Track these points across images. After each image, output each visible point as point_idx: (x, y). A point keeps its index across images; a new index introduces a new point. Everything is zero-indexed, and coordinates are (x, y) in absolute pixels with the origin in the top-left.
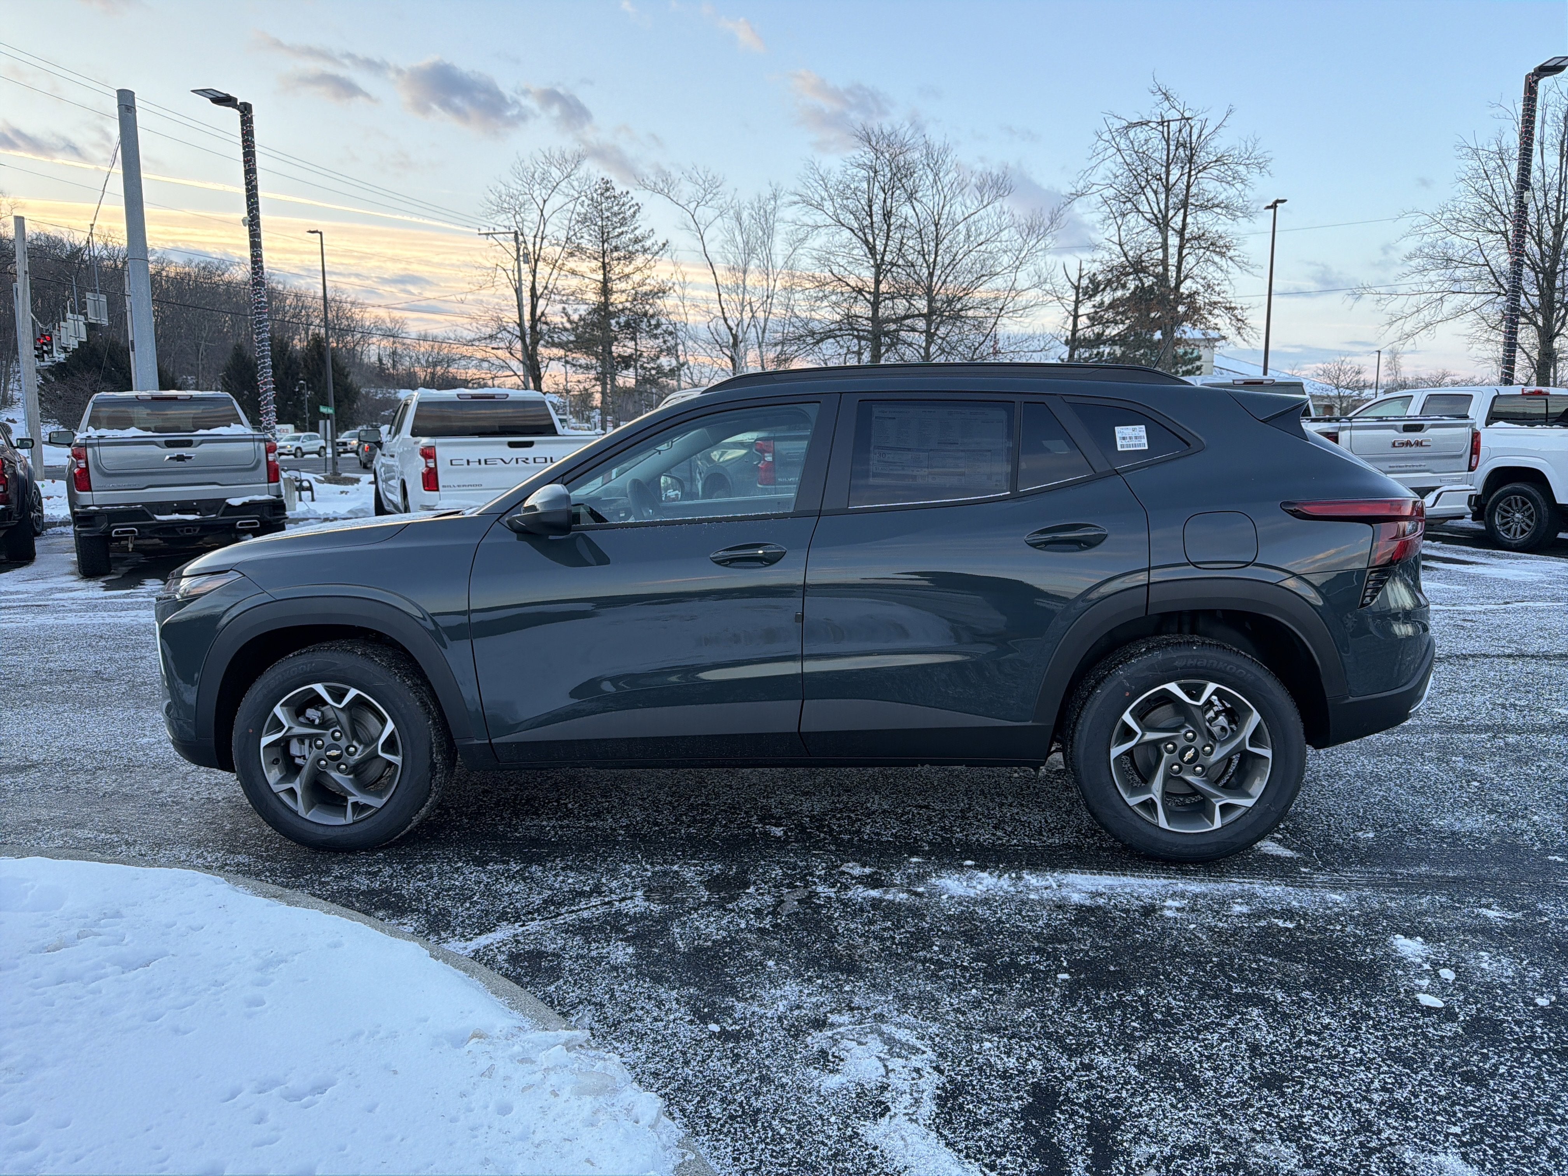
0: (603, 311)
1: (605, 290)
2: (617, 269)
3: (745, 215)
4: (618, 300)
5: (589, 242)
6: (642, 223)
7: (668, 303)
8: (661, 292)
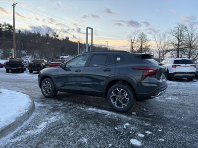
0: (141, 49)
1: (141, 46)
2: (143, 43)
3: (161, 35)
4: (143, 47)
5: (140, 40)
6: (147, 38)
7: (150, 47)
8: (149, 46)
